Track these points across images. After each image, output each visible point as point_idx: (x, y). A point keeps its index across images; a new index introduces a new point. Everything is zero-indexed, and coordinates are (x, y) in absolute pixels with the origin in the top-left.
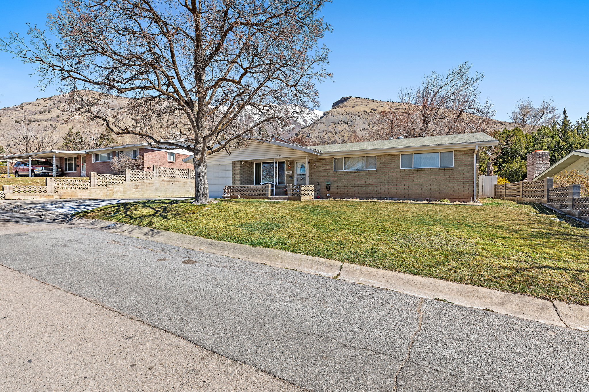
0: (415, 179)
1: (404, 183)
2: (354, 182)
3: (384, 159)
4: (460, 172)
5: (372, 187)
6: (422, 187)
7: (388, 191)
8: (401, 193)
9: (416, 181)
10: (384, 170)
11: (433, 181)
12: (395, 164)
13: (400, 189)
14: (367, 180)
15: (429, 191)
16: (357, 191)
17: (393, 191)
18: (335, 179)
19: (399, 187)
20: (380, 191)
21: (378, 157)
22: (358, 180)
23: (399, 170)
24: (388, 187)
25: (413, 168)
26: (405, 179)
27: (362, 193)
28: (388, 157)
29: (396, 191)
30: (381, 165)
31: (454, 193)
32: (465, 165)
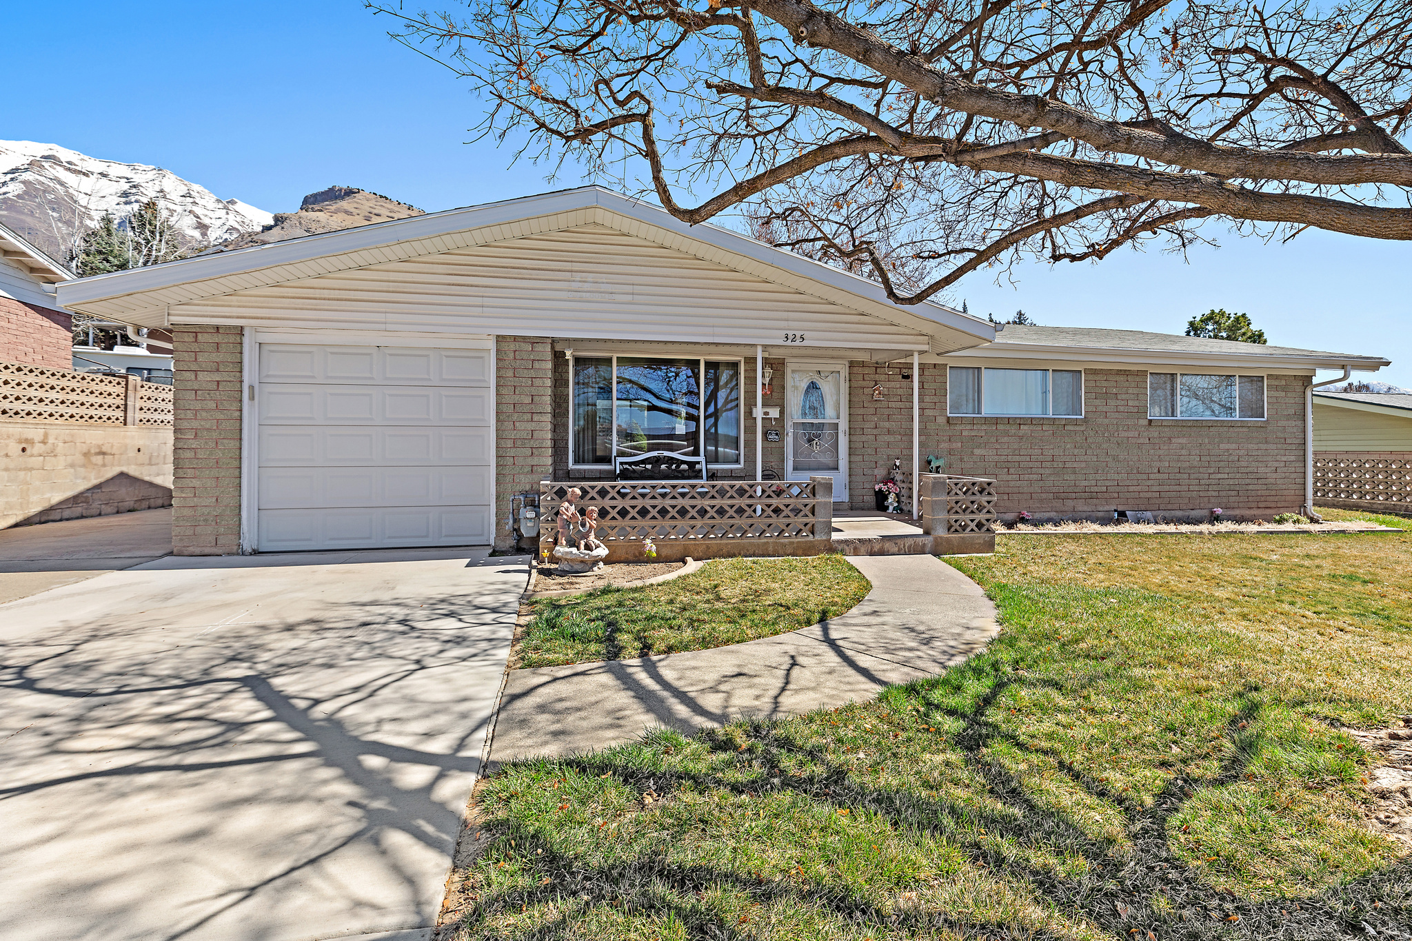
0: (1184, 452)
1: (1158, 464)
2: (1017, 458)
3: (1105, 384)
4: (1280, 435)
5: (1073, 477)
6: (1201, 476)
7: (1118, 489)
8: (1149, 495)
9: (1186, 458)
10: (1106, 421)
11: (1225, 458)
12: (1136, 403)
13: (1149, 483)
14: (1056, 452)
15: (1215, 488)
16: (1026, 490)
17: (1131, 489)
18: (954, 445)
19: (1145, 477)
20: (1096, 489)
21: (1091, 377)
22: (1030, 451)
23: (1146, 422)
24: (1116, 477)
25: (1179, 417)
26: (1161, 452)
27: (1044, 496)
28: (1118, 378)
29: (1138, 488)
30: (1097, 402)
31: (1267, 493)
32: (1288, 417)
